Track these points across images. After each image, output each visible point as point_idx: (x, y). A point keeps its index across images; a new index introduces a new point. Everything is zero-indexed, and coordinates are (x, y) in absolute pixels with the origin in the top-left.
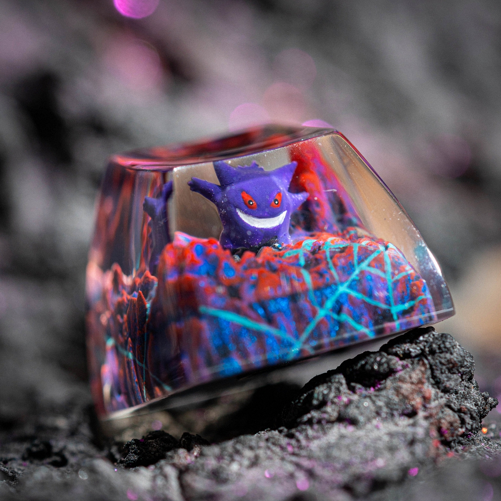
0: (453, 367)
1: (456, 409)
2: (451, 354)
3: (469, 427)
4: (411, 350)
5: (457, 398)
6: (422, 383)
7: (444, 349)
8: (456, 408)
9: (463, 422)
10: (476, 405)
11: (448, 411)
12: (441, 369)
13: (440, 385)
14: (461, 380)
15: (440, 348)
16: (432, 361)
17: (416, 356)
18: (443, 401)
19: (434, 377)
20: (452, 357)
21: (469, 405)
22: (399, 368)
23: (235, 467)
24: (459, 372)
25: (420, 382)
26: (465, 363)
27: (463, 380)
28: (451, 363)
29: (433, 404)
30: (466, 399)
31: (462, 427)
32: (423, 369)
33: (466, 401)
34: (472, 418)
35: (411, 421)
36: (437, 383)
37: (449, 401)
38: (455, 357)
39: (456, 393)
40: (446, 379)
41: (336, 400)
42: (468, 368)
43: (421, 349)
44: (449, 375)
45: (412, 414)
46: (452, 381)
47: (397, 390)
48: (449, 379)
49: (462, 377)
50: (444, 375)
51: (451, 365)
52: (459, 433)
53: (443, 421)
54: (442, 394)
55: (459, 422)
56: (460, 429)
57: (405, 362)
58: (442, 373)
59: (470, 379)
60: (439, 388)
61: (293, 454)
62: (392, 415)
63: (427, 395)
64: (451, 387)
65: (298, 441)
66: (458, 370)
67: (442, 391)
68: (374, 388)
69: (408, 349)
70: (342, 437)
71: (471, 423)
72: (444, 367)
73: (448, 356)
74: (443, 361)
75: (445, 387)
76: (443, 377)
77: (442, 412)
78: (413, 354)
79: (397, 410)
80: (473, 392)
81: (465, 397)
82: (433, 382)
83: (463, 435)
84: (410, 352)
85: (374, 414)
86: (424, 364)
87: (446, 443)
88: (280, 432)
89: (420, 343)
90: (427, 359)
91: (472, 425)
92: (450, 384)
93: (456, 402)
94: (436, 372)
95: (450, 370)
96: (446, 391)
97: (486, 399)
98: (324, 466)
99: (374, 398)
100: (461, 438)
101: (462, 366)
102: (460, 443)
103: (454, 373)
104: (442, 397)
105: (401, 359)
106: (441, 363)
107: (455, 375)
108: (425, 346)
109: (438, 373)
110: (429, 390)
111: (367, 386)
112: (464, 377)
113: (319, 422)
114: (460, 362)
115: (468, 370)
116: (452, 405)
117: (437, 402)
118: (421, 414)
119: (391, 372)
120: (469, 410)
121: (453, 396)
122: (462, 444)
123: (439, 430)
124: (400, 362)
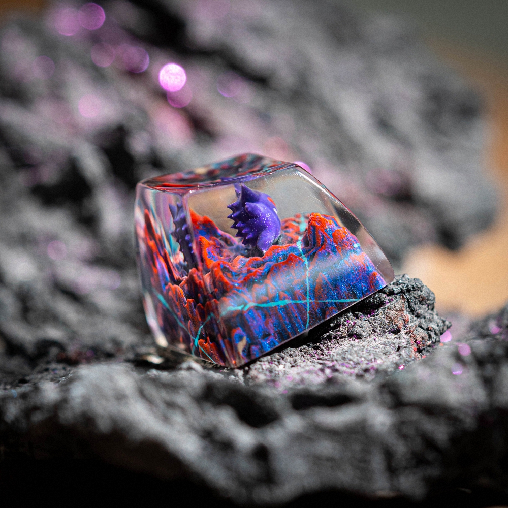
0: (423, 300)
1: (425, 329)
2: (421, 291)
3: (434, 340)
4: (394, 289)
5: (425, 321)
6: (403, 311)
7: (416, 288)
8: (425, 327)
9: (430, 337)
10: (438, 326)
11: (420, 329)
12: (415, 302)
13: (414, 313)
14: (427, 309)
15: (413, 287)
16: (408, 296)
17: (398, 293)
18: (417, 323)
19: (410, 307)
20: (422, 293)
21: (433, 325)
22: (387, 301)
23: (281, 367)
24: (427, 304)
25: (402, 310)
26: (430, 298)
27: (428, 309)
28: (421, 297)
29: (410, 325)
30: (431, 322)
31: (429, 340)
32: (403, 301)
33: (431, 323)
34: (436, 334)
35: (397, 336)
36: (412, 311)
37: (420, 323)
38: (423, 294)
39: (425, 318)
40: (418, 308)
41: (345, 323)
42: (432, 301)
43: (401, 289)
44: (420, 305)
45: (397, 331)
46: (422, 310)
47: (387, 315)
48: (420, 308)
49: (428, 307)
50: (417, 306)
51: (421, 299)
52: (428, 344)
53: (417, 336)
54: (416, 318)
55: (428, 336)
56: (428, 342)
57: (390, 298)
58: (415, 304)
59: (433, 309)
60: (413, 314)
61: (319, 359)
62: (384, 331)
63: (407, 318)
64: (422, 313)
65: (322, 350)
66: (425, 302)
67: (415, 317)
68: (370, 315)
69: (392, 289)
70: (352, 346)
71: (435, 337)
72: (417, 300)
73: (419, 292)
74: (416, 296)
75: (418, 314)
76: (416, 307)
77: (416, 330)
78: (396, 292)
79: (387, 328)
80: (436, 317)
81: (430, 321)
82: (410, 311)
83: (429, 346)
84: (394, 291)
85: (372, 331)
86: (403, 298)
87: (419, 351)
88: (309, 346)
89: (399, 285)
90: (405, 295)
91: (436, 339)
92: (420, 311)
93: (425, 323)
94: (412, 303)
95: (420, 302)
96: (418, 316)
97: (444, 322)
98: (343, 365)
99: (371, 321)
100: (428, 348)
101: (428, 300)
102: (428, 351)
103: (423, 304)
104: (415, 321)
105: (388, 295)
106: (414, 297)
107: (424, 306)
108: (403, 287)
109: (412, 304)
110: (408, 315)
111: (366, 314)
112: (430, 307)
113: (335, 338)
114: (427, 297)
115: (432, 302)
116: (423, 326)
117: (413, 324)
118: (403, 331)
119: (382, 303)
120: (434, 329)
121: (423, 320)
122: (429, 352)
123: (416, 341)
124: (388, 298)
